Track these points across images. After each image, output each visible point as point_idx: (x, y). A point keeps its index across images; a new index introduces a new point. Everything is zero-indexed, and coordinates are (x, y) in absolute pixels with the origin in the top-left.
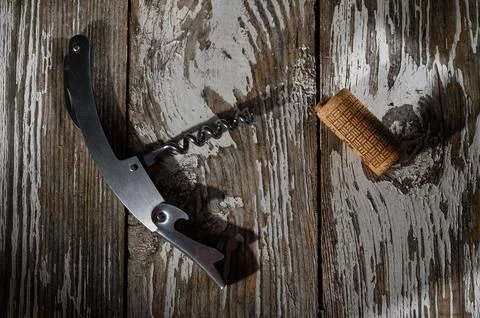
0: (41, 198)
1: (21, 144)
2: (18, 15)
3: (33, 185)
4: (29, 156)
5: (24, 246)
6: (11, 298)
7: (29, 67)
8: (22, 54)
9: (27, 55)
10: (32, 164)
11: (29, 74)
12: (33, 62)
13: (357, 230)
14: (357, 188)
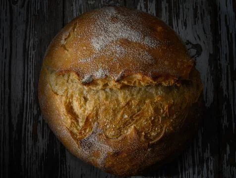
0: (34, 86)
1: (28, 68)
2: (27, 26)
3: (32, 82)
4: (30, 72)
5: (29, 101)
6: (24, 119)
7: (30, 43)
8: (28, 38)
9: (30, 39)
10: (31, 75)
11: (30, 45)
12: (32, 41)
13: (204, 29)
14: (204, 42)
